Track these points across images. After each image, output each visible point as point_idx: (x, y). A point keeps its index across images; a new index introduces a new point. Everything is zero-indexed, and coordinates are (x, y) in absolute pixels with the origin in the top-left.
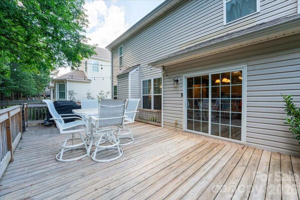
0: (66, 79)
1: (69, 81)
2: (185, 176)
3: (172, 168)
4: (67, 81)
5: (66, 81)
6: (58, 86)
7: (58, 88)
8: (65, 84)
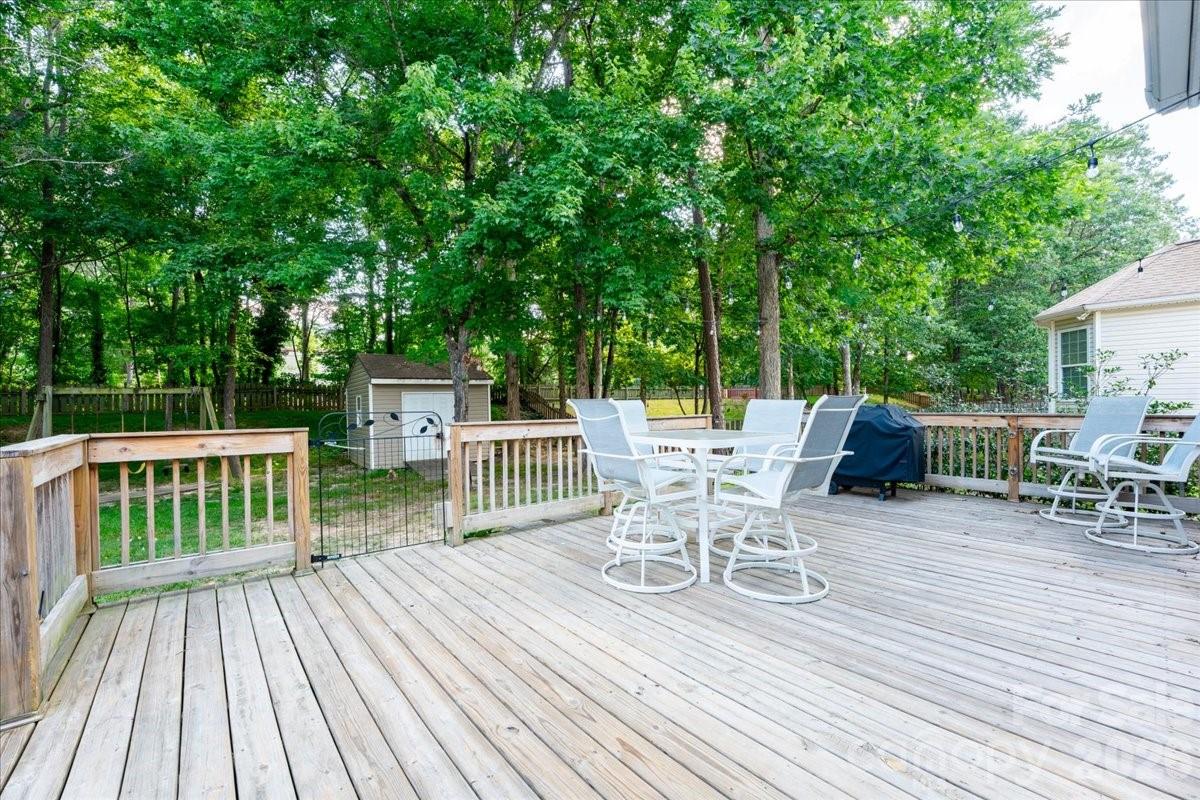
0: (1087, 307)
1: (1103, 311)
2: (477, 703)
3: (545, 681)
4: (1098, 317)
5: (1092, 314)
6: (1056, 343)
7: (1059, 349)
8: (1088, 327)
